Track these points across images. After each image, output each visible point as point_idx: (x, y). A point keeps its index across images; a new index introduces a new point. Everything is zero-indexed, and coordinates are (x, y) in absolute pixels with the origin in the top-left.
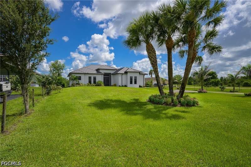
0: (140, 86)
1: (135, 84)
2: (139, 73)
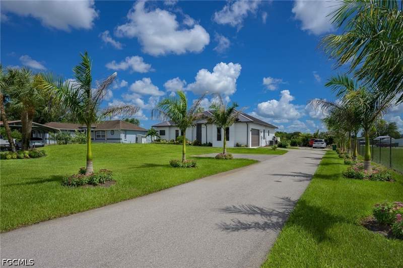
0: (237, 145)
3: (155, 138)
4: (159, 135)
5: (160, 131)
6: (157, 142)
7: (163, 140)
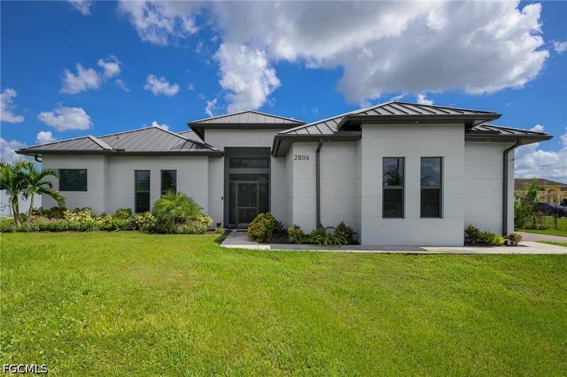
0: (473, 237)
1: (424, 214)
2: (468, 124)
3: (38, 201)
4: (56, 190)
5: (62, 171)
6: (44, 221)
7: (77, 211)
